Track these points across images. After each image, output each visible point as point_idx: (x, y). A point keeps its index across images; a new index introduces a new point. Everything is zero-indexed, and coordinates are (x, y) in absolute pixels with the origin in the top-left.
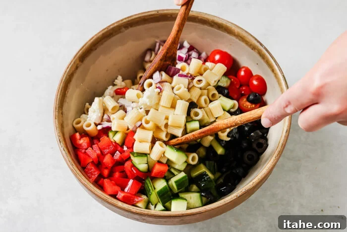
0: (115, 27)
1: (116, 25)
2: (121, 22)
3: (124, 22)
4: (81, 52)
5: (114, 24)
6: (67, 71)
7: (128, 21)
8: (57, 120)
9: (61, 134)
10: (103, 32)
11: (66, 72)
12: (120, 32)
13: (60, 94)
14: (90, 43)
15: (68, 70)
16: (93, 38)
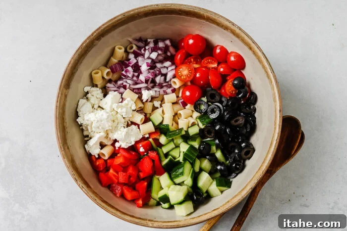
0: (88, 44)
1: (88, 41)
2: (92, 37)
3: (95, 36)
4: (64, 80)
5: (85, 41)
6: (58, 105)
7: (99, 33)
8: (66, 159)
9: (74, 172)
10: (78, 53)
11: (57, 107)
12: (95, 45)
13: (60, 132)
14: (69, 68)
15: (58, 103)
16: (70, 62)
